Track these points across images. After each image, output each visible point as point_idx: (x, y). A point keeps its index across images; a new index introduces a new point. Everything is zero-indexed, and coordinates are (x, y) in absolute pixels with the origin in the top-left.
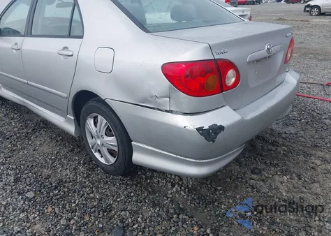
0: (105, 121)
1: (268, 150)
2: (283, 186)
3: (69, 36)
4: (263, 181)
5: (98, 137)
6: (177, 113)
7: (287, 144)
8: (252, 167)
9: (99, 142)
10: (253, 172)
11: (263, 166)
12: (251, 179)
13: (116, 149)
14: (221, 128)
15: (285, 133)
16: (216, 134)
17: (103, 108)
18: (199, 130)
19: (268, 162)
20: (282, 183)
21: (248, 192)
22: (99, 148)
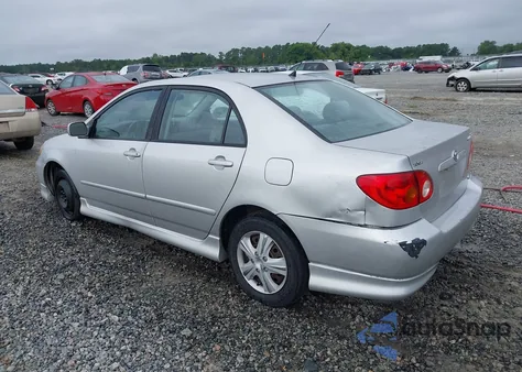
0: (270, 240)
1: (453, 272)
2: (483, 312)
3: (223, 144)
4: (457, 307)
5: (258, 259)
6: (373, 227)
7: (473, 264)
8: (439, 292)
9: (258, 266)
10: (442, 298)
11: (451, 291)
12: (442, 305)
13: (284, 273)
14: (424, 242)
15: (468, 252)
16: (420, 249)
17: (270, 224)
18: (402, 244)
19: (457, 286)
20: (479, 308)
21: (444, 319)
22: (256, 273)
